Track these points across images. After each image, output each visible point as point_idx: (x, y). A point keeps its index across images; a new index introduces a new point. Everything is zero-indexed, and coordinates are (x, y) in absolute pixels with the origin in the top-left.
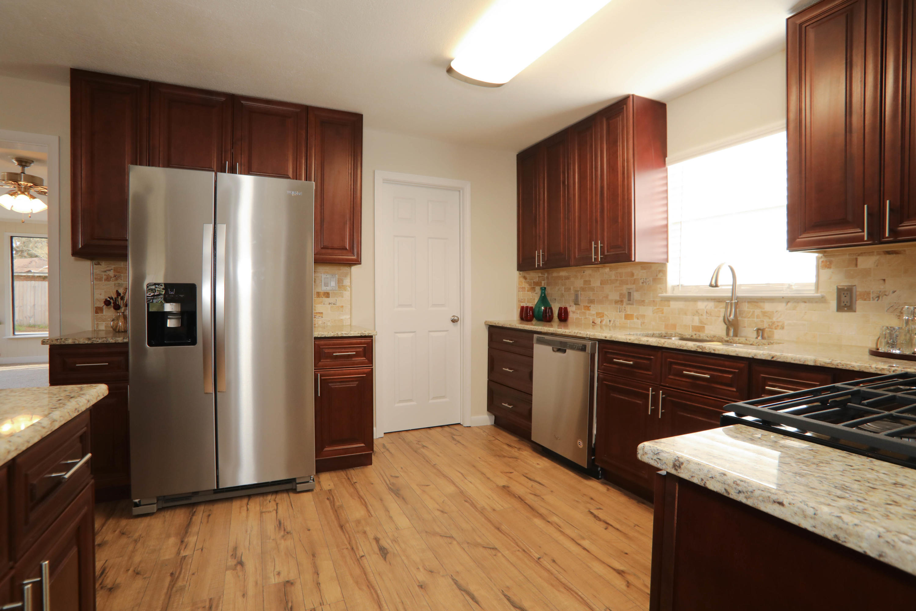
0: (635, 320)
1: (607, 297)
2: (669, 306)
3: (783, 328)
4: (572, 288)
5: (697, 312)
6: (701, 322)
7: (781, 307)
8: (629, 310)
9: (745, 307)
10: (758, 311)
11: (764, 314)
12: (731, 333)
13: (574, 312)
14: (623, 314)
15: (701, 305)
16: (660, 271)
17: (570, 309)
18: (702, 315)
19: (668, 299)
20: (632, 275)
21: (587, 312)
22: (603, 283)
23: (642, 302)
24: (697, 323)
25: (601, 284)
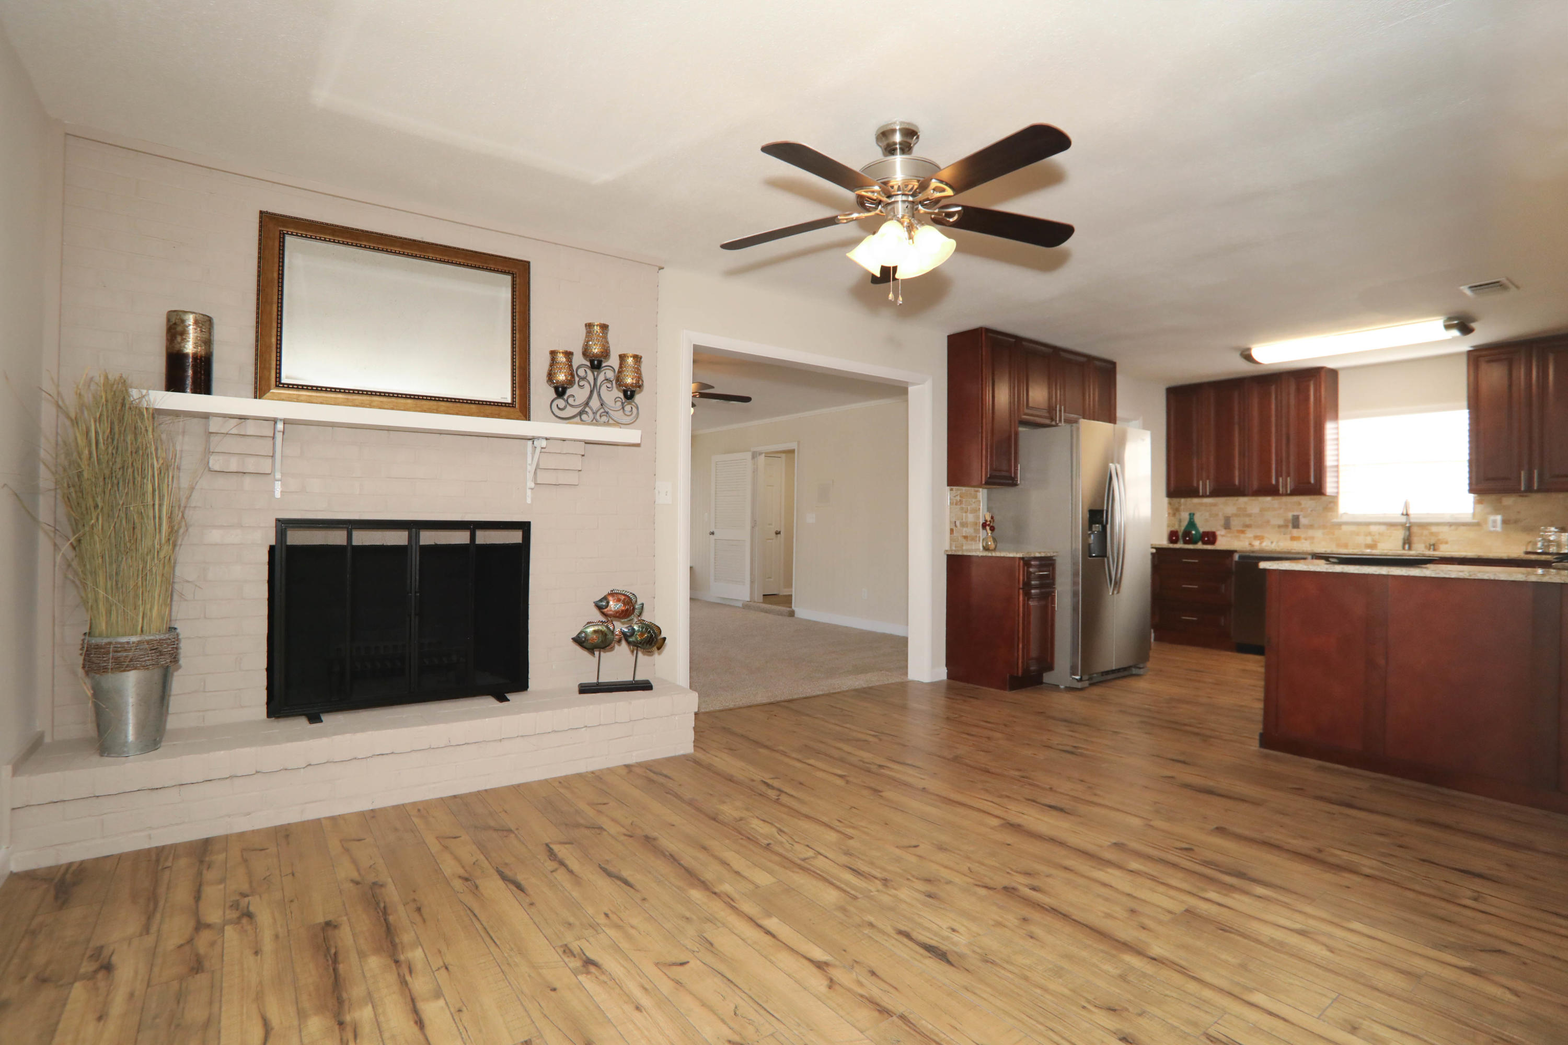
0: (1303, 541)
1: (1268, 522)
2: (1340, 529)
3: (1446, 543)
4: (1220, 514)
5: (1370, 534)
6: (1373, 540)
7: (1446, 529)
8: (1295, 532)
9: (1415, 530)
10: (1425, 532)
11: (1432, 534)
12: (1407, 547)
13: (1223, 536)
14: (1288, 537)
15: (1373, 529)
16: (1331, 502)
17: (1218, 533)
18: (1374, 536)
19: (1340, 525)
20: (1300, 504)
21: (1242, 535)
22: (1262, 510)
23: (1311, 527)
24: (1369, 540)
25: (1261, 511)
